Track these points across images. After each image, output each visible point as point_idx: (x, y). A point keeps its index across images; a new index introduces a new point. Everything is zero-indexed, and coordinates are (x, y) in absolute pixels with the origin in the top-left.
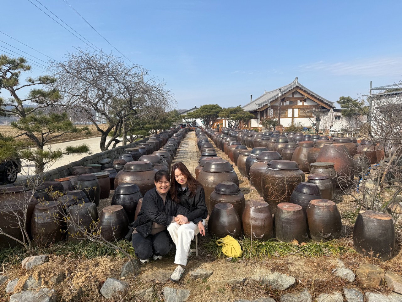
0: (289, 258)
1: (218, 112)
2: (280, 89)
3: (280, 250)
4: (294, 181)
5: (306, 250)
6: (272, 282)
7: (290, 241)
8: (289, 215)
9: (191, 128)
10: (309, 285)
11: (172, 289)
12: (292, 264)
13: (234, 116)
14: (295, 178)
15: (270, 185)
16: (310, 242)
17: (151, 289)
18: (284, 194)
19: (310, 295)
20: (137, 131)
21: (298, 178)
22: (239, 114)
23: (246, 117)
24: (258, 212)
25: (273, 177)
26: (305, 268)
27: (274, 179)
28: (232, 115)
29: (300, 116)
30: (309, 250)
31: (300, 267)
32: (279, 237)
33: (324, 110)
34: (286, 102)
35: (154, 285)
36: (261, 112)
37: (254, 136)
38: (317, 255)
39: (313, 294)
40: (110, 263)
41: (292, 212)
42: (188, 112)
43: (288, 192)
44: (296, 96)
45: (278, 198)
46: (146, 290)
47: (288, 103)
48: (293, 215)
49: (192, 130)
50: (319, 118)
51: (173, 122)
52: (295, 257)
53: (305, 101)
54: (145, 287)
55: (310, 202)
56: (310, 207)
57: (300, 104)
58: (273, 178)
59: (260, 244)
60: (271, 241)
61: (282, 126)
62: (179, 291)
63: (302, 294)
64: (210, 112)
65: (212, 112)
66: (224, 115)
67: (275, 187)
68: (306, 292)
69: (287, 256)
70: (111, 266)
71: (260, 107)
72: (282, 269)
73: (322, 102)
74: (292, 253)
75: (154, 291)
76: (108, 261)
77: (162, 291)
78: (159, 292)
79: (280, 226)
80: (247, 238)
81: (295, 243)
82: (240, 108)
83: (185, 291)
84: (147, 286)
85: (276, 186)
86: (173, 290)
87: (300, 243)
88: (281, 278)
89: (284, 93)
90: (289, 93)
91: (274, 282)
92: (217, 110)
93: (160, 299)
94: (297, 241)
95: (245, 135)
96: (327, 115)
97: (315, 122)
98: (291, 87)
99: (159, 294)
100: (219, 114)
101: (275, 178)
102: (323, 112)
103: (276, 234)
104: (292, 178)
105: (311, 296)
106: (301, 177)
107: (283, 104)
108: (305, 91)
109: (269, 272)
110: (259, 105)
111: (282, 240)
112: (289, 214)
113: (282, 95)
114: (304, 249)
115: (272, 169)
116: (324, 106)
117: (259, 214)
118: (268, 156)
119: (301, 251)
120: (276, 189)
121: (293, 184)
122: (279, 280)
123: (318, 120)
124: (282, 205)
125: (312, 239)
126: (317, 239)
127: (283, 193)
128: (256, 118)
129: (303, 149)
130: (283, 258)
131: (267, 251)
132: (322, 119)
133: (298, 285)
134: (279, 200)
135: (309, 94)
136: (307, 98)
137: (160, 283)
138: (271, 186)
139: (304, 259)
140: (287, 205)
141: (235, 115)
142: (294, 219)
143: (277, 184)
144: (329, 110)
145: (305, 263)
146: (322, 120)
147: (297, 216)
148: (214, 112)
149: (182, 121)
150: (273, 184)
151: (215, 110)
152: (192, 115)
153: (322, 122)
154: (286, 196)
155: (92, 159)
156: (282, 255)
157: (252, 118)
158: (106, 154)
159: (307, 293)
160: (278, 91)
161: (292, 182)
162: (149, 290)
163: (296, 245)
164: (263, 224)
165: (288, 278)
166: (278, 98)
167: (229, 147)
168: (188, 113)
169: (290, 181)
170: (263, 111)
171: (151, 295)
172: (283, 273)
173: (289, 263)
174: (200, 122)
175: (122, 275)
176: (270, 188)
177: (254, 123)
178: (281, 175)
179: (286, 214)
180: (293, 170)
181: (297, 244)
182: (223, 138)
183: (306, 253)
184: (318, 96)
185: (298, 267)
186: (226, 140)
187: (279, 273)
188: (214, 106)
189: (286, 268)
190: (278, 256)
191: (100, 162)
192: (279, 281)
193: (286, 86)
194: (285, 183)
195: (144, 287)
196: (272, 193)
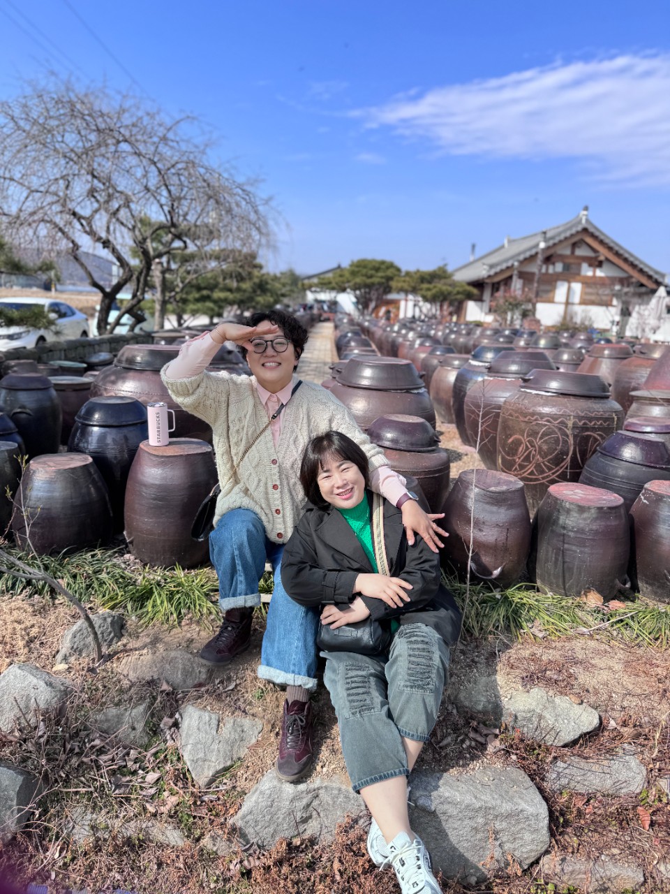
0: (578, 644)
1: (389, 279)
2: (545, 233)
3: (547, 618)
4: (594, 429)
5: (627, 624)
6: (524, 719)
7: (579, 594)
8: (585, 519)
9: (325, 316)
10: (641, 737)
11: (207, 714)
12: (586, 665)
13: (429, 289)
14: (598, 419)
15: (523, 436)
16: (633, 601)
17: (141, 708)
18: (562, 462)
19: (643, 769)
20: (194, 304)
21: (606, 420)
22: (440, 286)
23: (458, 293)
24: (492, 504)
25: (533, 414)
26: (628, 681)
27: (536, 420)
28: (425, 286)
29: (584, 302)
30: (636, 626)
31: (612, 676)
32: (543, 581)
33: (643, 290)
34: (554, 264)
35: (153, 697)
36: (493, 284)
37: (475, 334)
38: (661, 642)
39: (651, 766)
40: (30, 618)
41: (593, 511)
42: (322, 276)
43: (574, 458)
44: (580, 252)
45: (542, 472)
46: (126, 710)
47: (559, 267)
48: (596, 519)
49: (327, 320)
50: (628, 309)
51: (283, 295)
52: (592, 644)
53: (600, 264)
54: (125, 701)
55: (646, 486)
56: (645, 501)
57: (587, 271)
58: (535, 417)
59: (488, 596)
60: (519, 589)
61: (538, 322)
62: (229, 721)
63: (616, 765)
64: (371, 277)
65: (377, 277)
66: (406, 286)
67: (538, 442)
68: (627, 758)
69: (569, 639)
70: (33, 626)
71: (492, 272)
72: (555, 677)
73: (641, 271)
74: (585, 630)
75: (152, 715)
76: (25, 611)
77: (177, 716)
78: (166, 719)
79: (551, 549)
80: (451, 575)
81: (594, 600)
82: (445, 271)
83: (247, 722)
84: (131, 699)
85: (541, 438)
86: (207, 718)
87: (607, 599)
88: (554, 708)
89: (551, 243)
90: (565, 244)
91: (529, 720)
92: (389, 273)
93: (165, 741)
94: (598, 596)
95: (452, 332)
96: (648, 303)
97: (617, 318)
98: (570, 228)
99: (165, 725)
100: (393, 284)
101: (542, 416)
102: (640, 295)
103: (537, 571)
104: (590, 419)
105: (645, 772)
106: (616, 419)
107: (547, 269)
108: (601, 242)
109: (514, 685)
110: (491, 266)
111: (552, 590)
112: (585, 515)
113: (548, 248)
114: (622, 621)
115: (534, 392)
116: (644, 280)
117: (494, 509)
118: (520, 363)
119: (612, 626)
120: (540, 448)
121: (590, 436)
122: (547, 714)
123: (626, 313)
124: (561, 488)
125: (639, 592)
126: (656, 593)
127: (558, 461)
128: (479, 299)
129: (601, 362)
130: (559, 645)
131: (508, 618)
132: (636, 311)
133: (606, 733)
134: (543, 478)
135: (610, 249)
136: (607, 259)
137: (173, 693)
138: (525, 439)
139: (622, 652)
140: (577, 491)
141: (431, 286)
142: (596, 532)
143: (544, 435)
144: (654, 291)
145: (627, 664)
146: (634, 315)
147: (609, 523)
148: (382, 277)
149: (304, 296)
150: (534, 434)
151: (384, 272)
152: (330, 283)
153: (633, 320)
154: (567, 468)
155: (65, 350)
156: (553, 632)
157: (470, 297)
158: (105, 343)
159: (633, 762)
160: (540, 238)
161: (587, 429)
162: (135, 711)
163: (594, 606)
164: (502, 538)
165: (577, 710)
166: (537, 254)
167: (412, 351)
168: (319, 278)
169: (585, 428)
170: (499, 283)
171: (140, 726)
172: (561, 693)
173: (576, 662)
174: (347, 301)
175: (59, 657)
176: (522, 443)
177: (474, 312)
178: (561, 409)
179: (575, 515)
180: (595, 397)
181: (600, 604)
182: (398, 332)
183: (627, 633)
184: (632, 255)
185: (605, 676)
186: (405, 336)
187: (547, 693)
188: (383, 262)
189: (570, 676)
190: (541, 635)
191: (86, 360)
192: (548, 716)
193: (558, 227)
194: (569, 432)
195: (120, 700)
196: (527, 459)
